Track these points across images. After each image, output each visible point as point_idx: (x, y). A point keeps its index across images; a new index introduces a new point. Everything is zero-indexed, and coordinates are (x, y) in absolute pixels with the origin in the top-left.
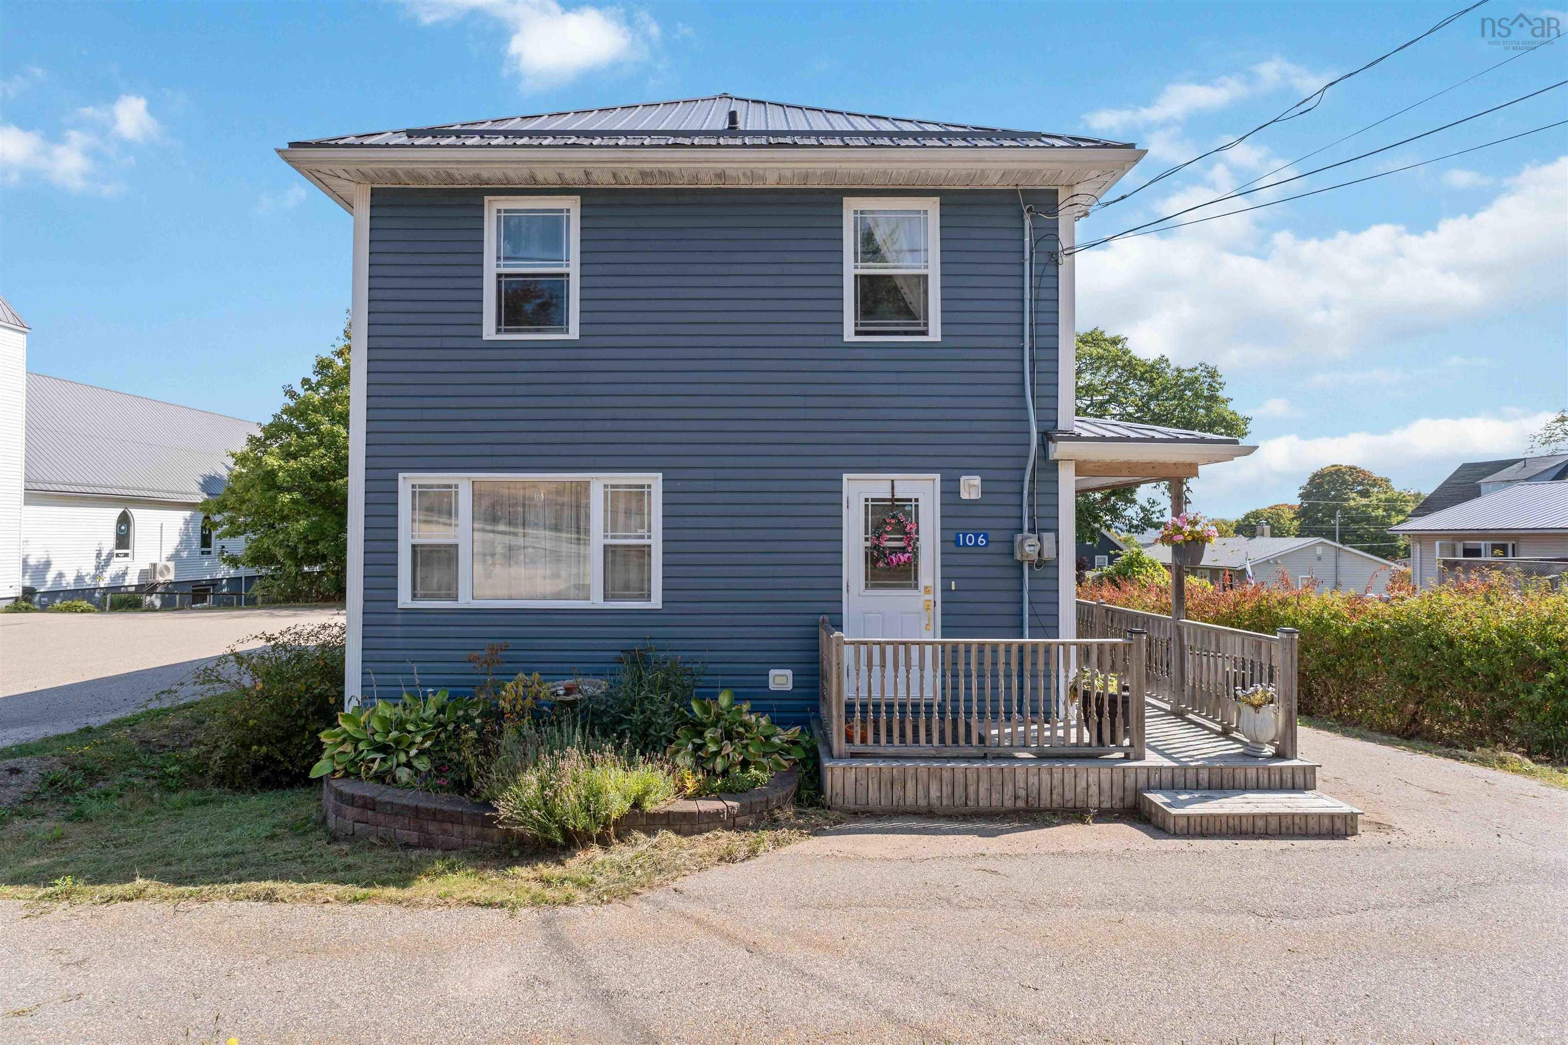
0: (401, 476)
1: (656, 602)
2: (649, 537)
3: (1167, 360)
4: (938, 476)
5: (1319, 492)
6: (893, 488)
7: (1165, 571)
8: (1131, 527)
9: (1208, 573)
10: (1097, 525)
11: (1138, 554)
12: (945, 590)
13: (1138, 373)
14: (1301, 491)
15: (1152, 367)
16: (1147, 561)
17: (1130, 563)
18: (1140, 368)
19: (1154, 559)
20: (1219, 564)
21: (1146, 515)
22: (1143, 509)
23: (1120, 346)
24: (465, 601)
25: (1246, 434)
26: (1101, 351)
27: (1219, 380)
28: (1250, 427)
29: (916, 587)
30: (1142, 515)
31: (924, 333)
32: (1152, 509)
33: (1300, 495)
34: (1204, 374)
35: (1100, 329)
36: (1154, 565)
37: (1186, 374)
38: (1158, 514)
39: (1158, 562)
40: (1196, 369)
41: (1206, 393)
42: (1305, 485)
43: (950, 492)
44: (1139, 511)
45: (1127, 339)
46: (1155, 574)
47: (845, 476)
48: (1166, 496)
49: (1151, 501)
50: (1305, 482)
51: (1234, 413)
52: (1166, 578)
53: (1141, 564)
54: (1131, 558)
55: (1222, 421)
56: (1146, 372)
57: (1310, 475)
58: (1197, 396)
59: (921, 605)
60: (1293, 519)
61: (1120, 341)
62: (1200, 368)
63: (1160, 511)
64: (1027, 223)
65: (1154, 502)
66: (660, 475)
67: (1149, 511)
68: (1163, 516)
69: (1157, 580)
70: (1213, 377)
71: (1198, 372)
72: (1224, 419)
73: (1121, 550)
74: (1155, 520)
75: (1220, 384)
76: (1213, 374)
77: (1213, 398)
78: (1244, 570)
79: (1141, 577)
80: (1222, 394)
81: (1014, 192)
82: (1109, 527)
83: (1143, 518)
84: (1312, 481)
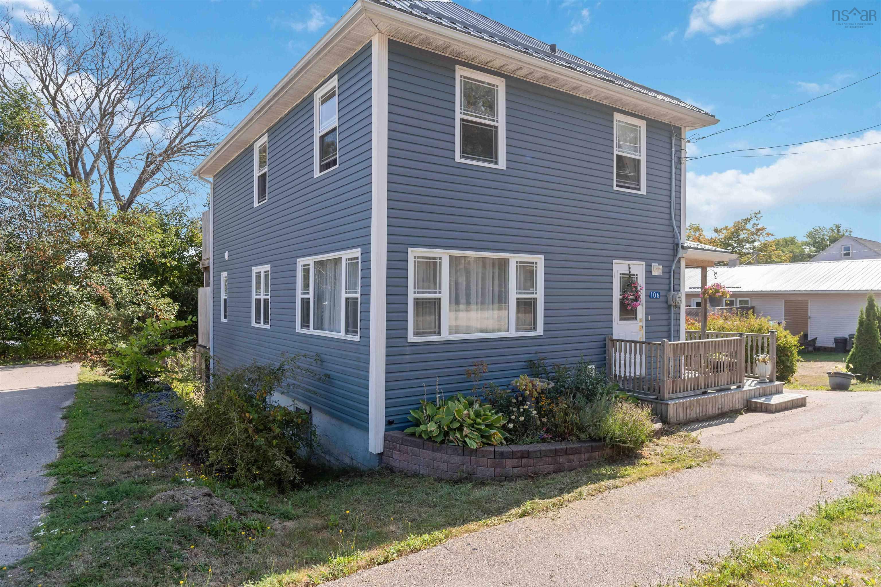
0: (410, 249)
1: (540, 331)
2: (536, 293)
4: (644, 263)
6: (629, 268)
12: (647, 320)
24: (445, 335)
29: (636, 319)
31: (639, 189)
43: (649, 271)
47: (614, 261)
59: (638, 328)
64: (673, 141)
66: (543, 257)
81: (669, 125)
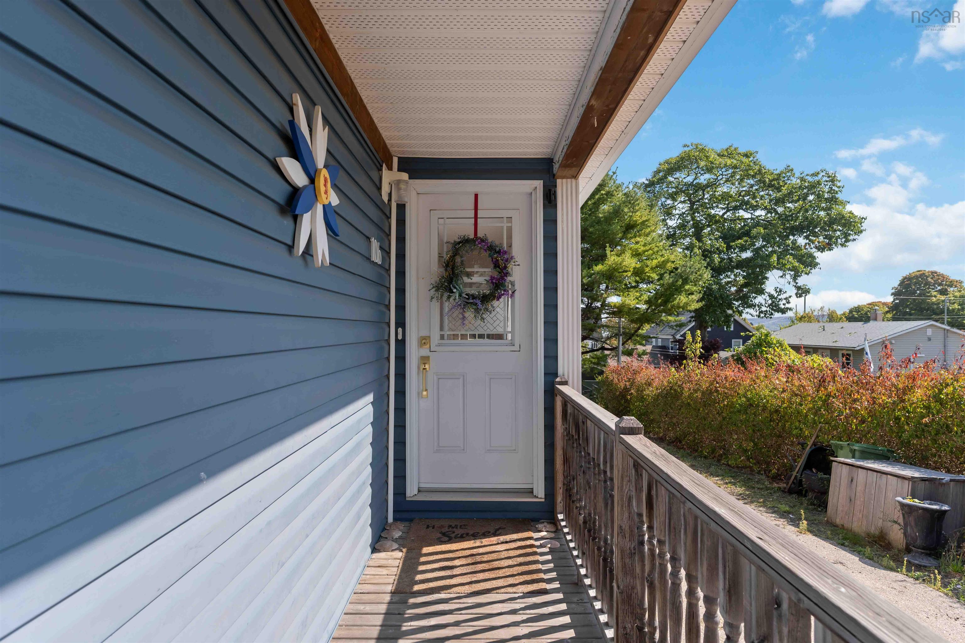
3: (792, 170)
5: (907, 291)
7: (791, 350)
8: (760, 312)
9: (828, 352)
10: (730, 312)
11: (767, 335)
13: (767, 180)
14: (894, 291)
15: (779, 175)
16: (775, 342)
17: (759, 345)
18: (769, 177)
19: (781, 339)
20: (839, 344)
21: (773, 302)
22: (771, 297)
23: (751, 159)
25: (861, 232)
26: (735, 162)
27: (839, 184)
28: (865, 226)
30: (770, 302)
32: (779, 297)
33: (892, 294)
34: (825, 179)
35: (735, 146)
36: (781, 345)
37: (810, 179)
38: (784, 301)
39: (786, 343)
40: (818, 173)
41: (826, 196)
42: (896, 286)
44: (768, 298)
45: (757, 152)
46: (782, 353)
48: (791, 285)
49: (778, 290)
50: (896, 284)
51: (851, 213)
52: (792, 357)
53: (769, 345)
54: (760, 339)
55: (841, 219)
56: (774, 180)
57: (901, 278)
58: (819, 197)
60: (887, 312)
61: (751, 154)
62: (822, 174)
63: (786, 299)
65: (781, 291)
67: (776, 298)
68: (788, 302)
69: (784, 358)
70: (832, 181)
71: (820, 176)
72: (843, 217)
73: (751, 332)
74: (783, 307)
75: (839, 187)
76: (833, 180)
77: (833, 200)
78: (863, 349)
79: (769, 356)
80: (840, 196)
82: (741, 313)
83: (771, 305)
84: (902, 283)
